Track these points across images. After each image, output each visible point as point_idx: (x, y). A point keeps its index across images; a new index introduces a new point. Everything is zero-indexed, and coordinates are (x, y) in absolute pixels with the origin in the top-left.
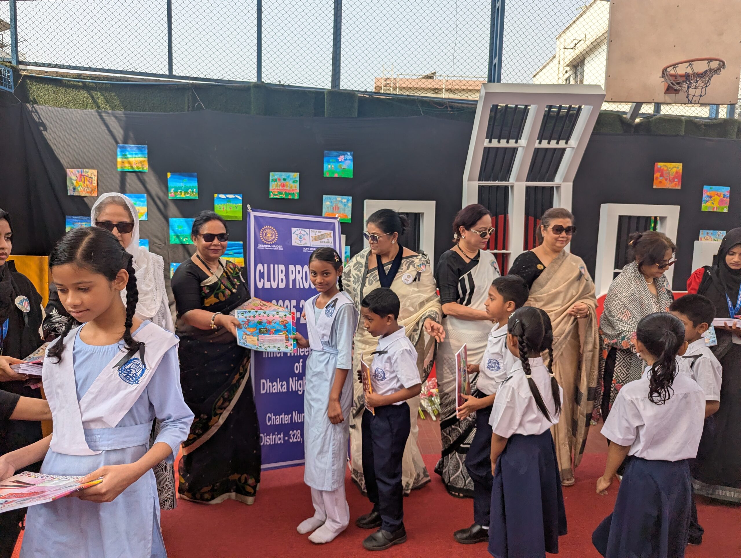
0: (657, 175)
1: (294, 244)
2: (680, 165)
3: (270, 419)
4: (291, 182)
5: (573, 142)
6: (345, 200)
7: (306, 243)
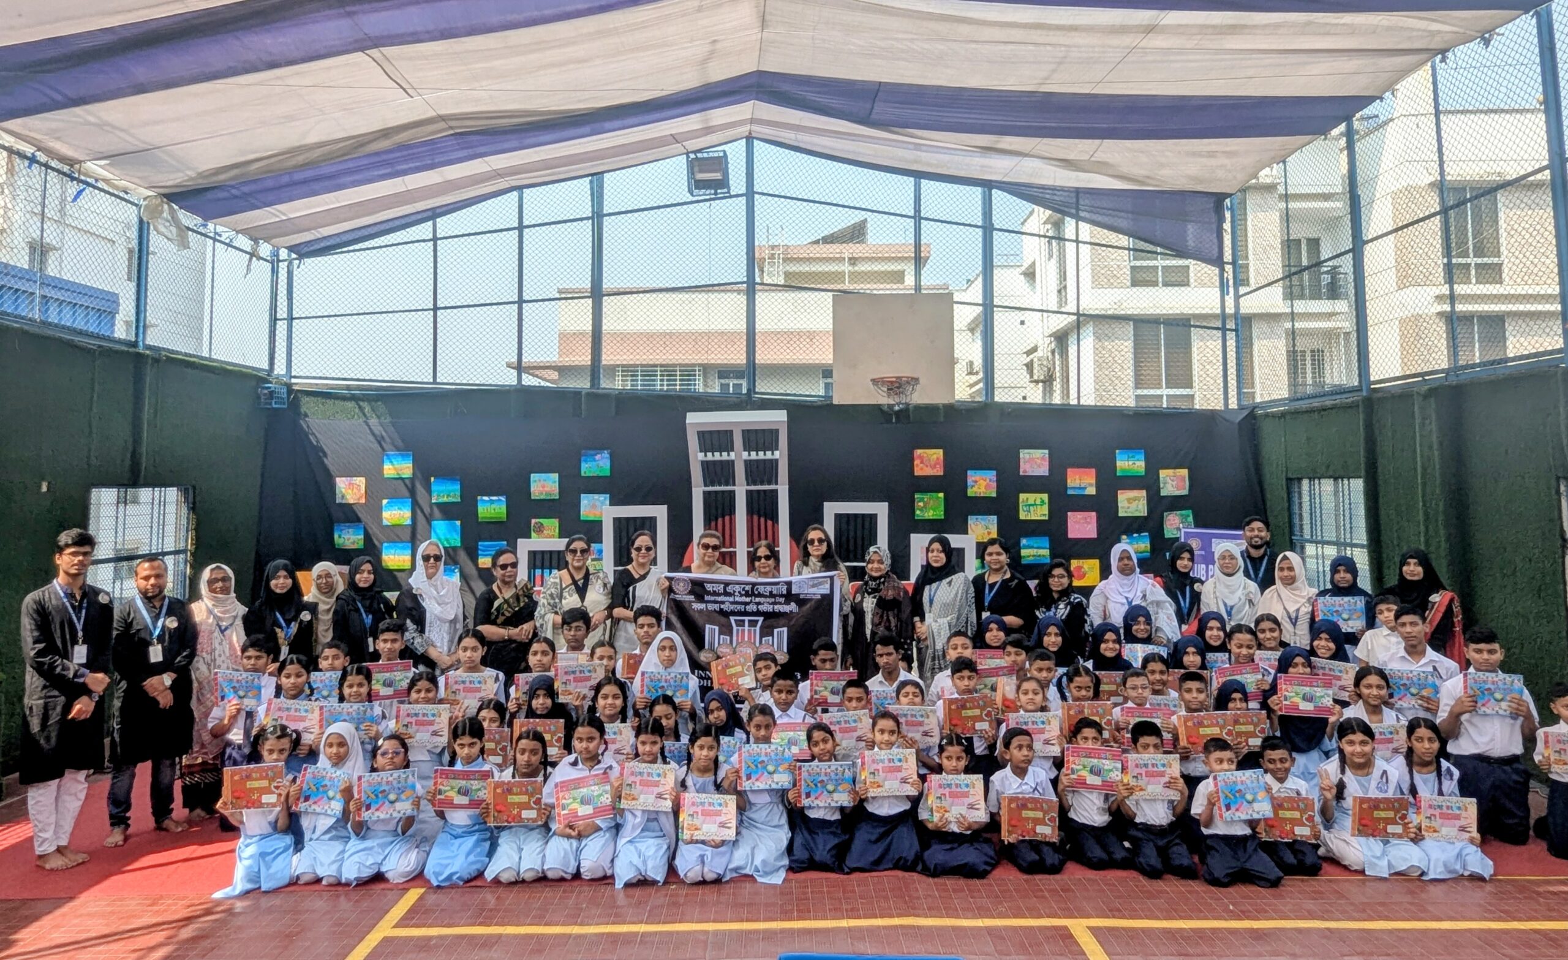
0: (917, 462)
2: (940, 452)
4: (551, 483)
6: (604, 497)
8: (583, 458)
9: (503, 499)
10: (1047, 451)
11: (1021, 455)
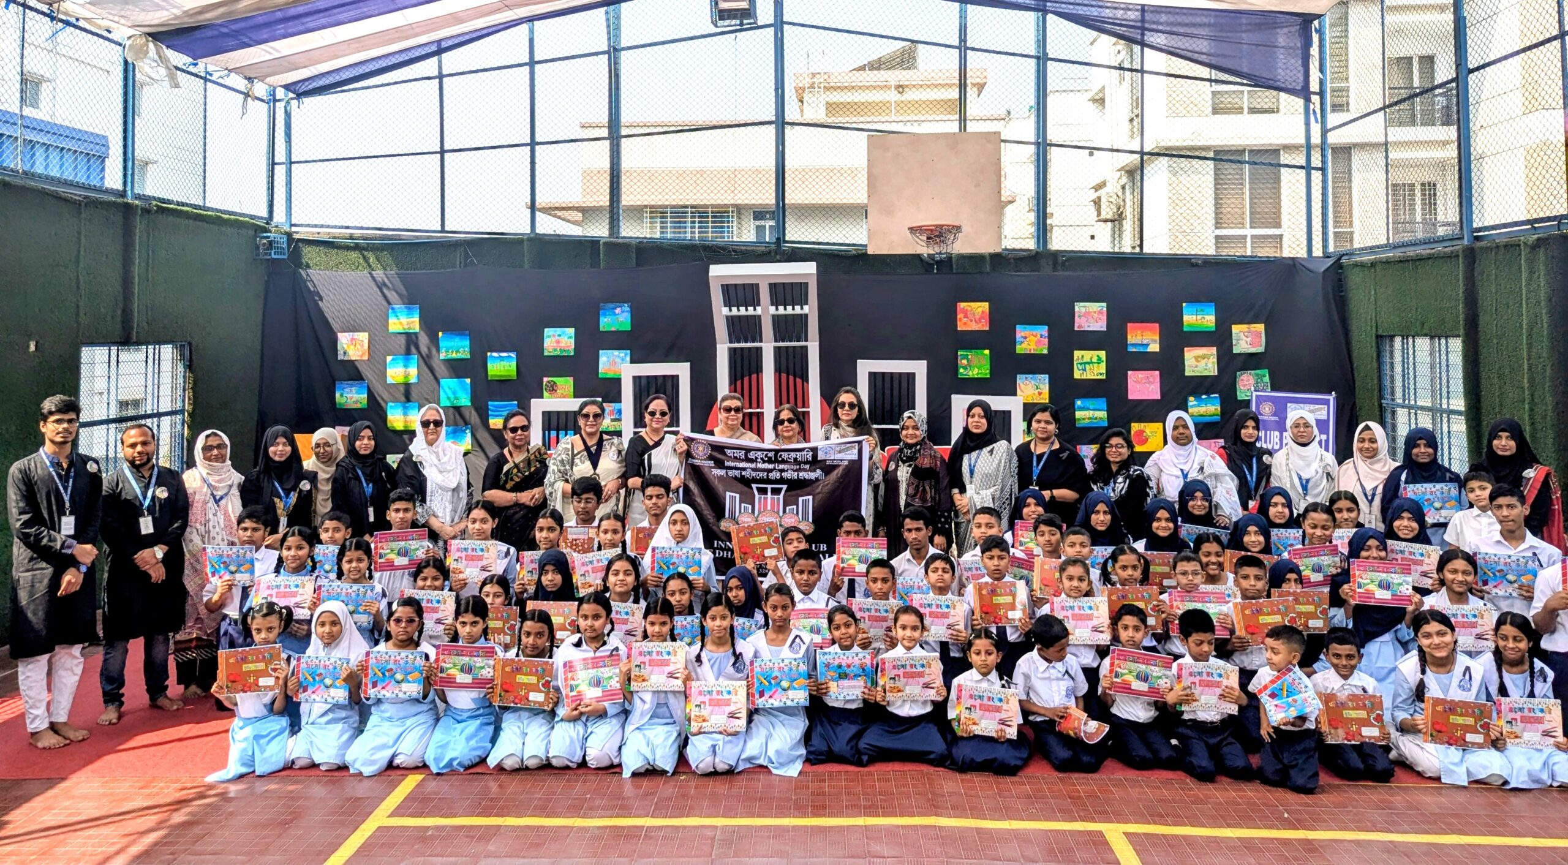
0: (960, 316)
2: (986, 305)
4: (566, 338)
6: (624, 353)
8: (601, 312)
9: (513, 355)
10: (1104, 304)
11: (1077, 309)
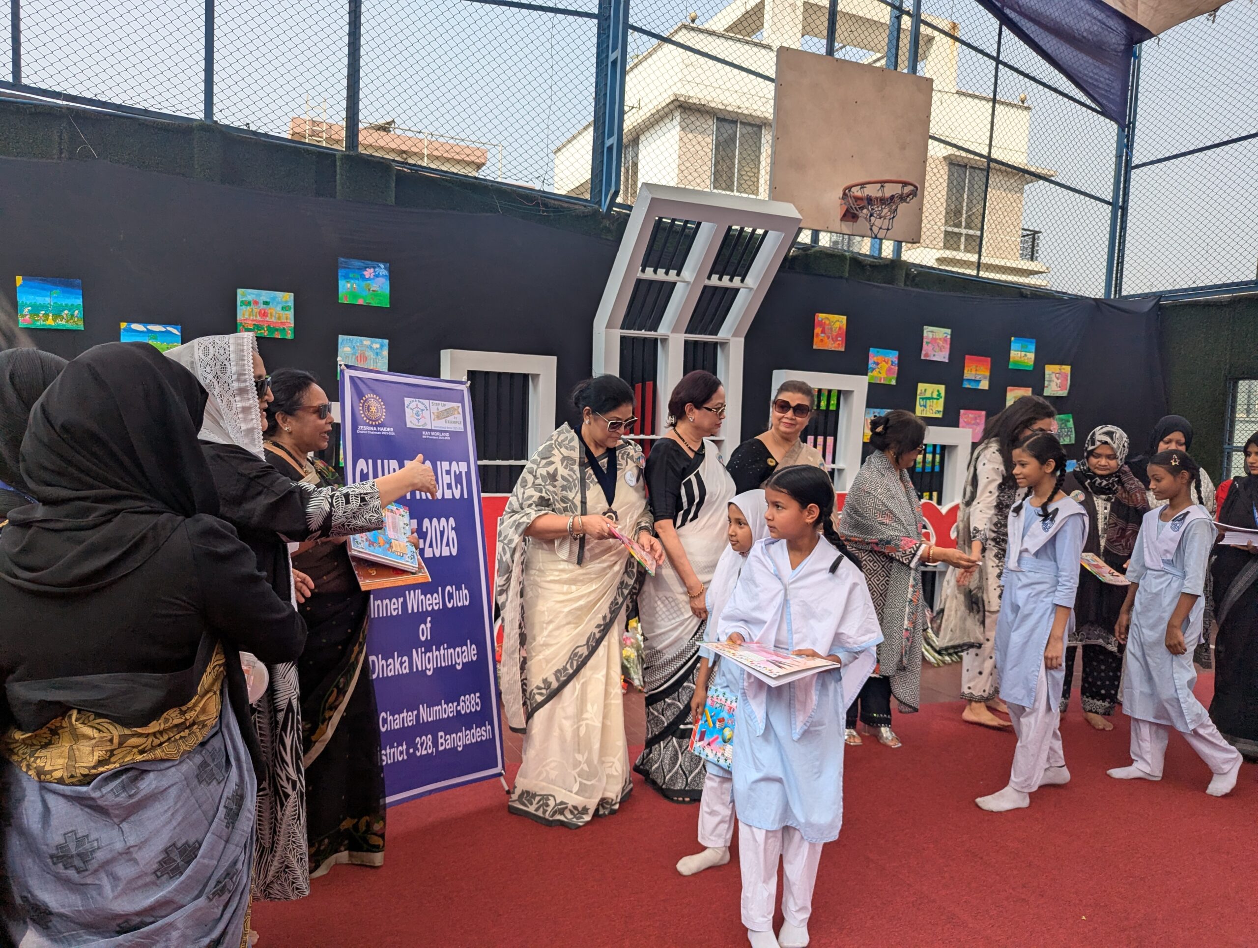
0: (817, 330)
1: (409, 425)
2: (844, 319)
3: (385, 721)
4: (279, 308)
5: (752, 280)
6: (378, 346)
7: (425, 424)
8: (341, 272)
9: (175, 330)
10: (949, 331)
11: (925, 334)
